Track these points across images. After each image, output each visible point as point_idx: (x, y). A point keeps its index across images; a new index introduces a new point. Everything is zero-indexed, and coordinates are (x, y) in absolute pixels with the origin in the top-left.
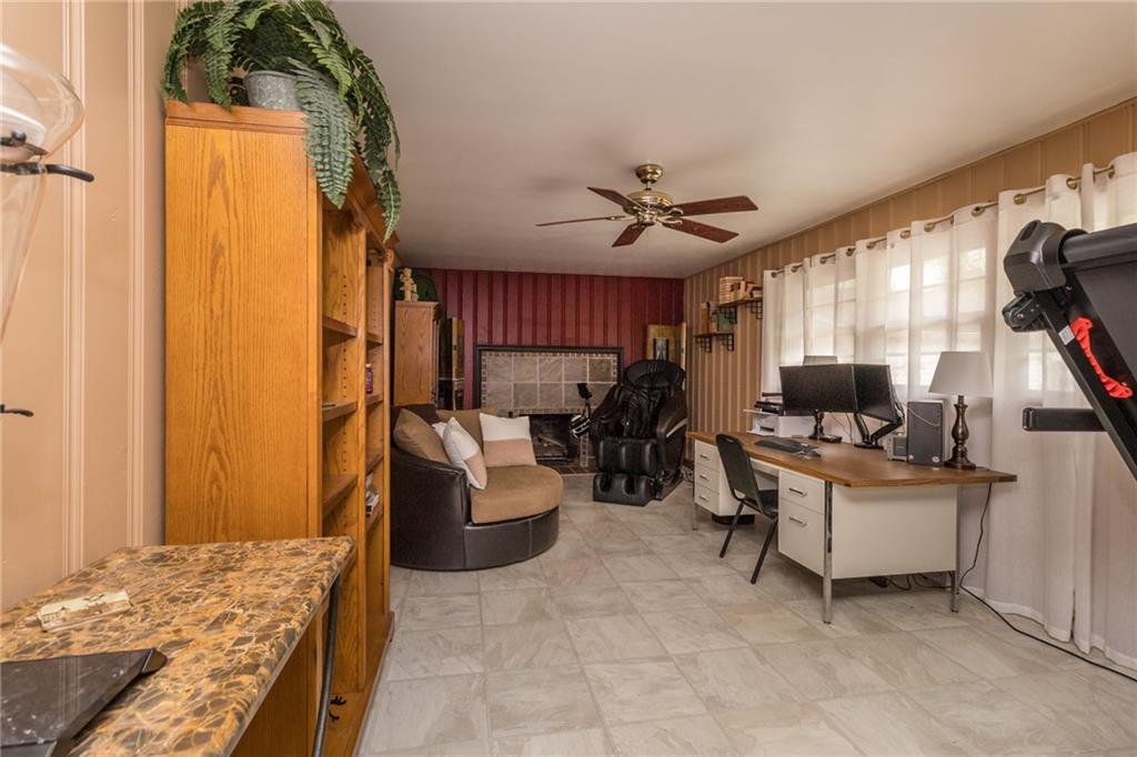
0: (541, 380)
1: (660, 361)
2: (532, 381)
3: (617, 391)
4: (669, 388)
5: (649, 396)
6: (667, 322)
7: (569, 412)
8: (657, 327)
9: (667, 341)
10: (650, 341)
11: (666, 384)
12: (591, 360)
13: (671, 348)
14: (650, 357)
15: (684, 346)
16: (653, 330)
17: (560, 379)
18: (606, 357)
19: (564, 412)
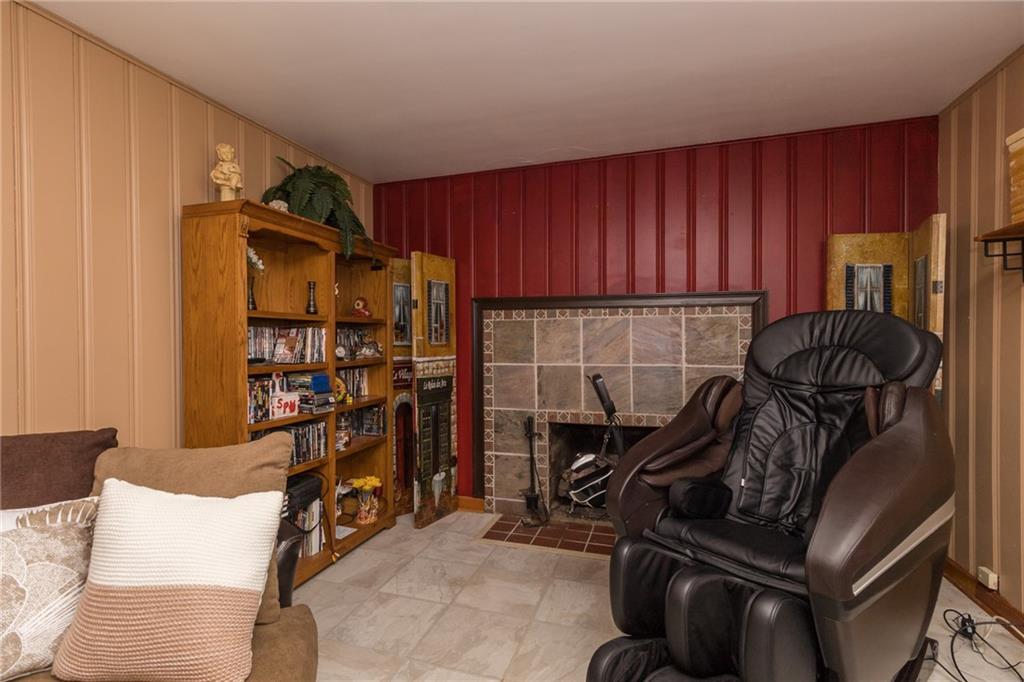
0: (588, 359)
1: (868, 313)
2: (569, 363)
3: (715, 391)
4: (879, 390)
5: (816, 409)
6: (887, 224)
7: (644, 424)
8: (858, 238)
9: (888, 271)
10: (837, 273)
11: (874, 377)
12: (689, 321)
13: (900, 285)
14: (837, 302)
15: (938, 273)
16: (845, 248)
17: (624, 358)
18: (725, 314)
19: (634, 423)
